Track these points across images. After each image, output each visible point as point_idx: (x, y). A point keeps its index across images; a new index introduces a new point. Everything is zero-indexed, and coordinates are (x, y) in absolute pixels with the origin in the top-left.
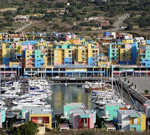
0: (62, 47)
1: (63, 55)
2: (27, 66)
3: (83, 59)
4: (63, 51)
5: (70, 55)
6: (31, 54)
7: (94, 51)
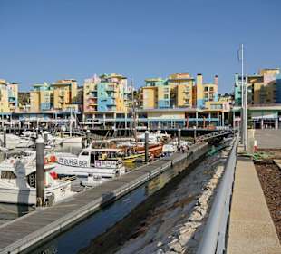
0: (156, 83)
1: (156, 96)
2: (86, 111)
3: (187, 100)
4: (156, 90)
5: (166, 96)
6: (93, 90)
7: (206, 89)
